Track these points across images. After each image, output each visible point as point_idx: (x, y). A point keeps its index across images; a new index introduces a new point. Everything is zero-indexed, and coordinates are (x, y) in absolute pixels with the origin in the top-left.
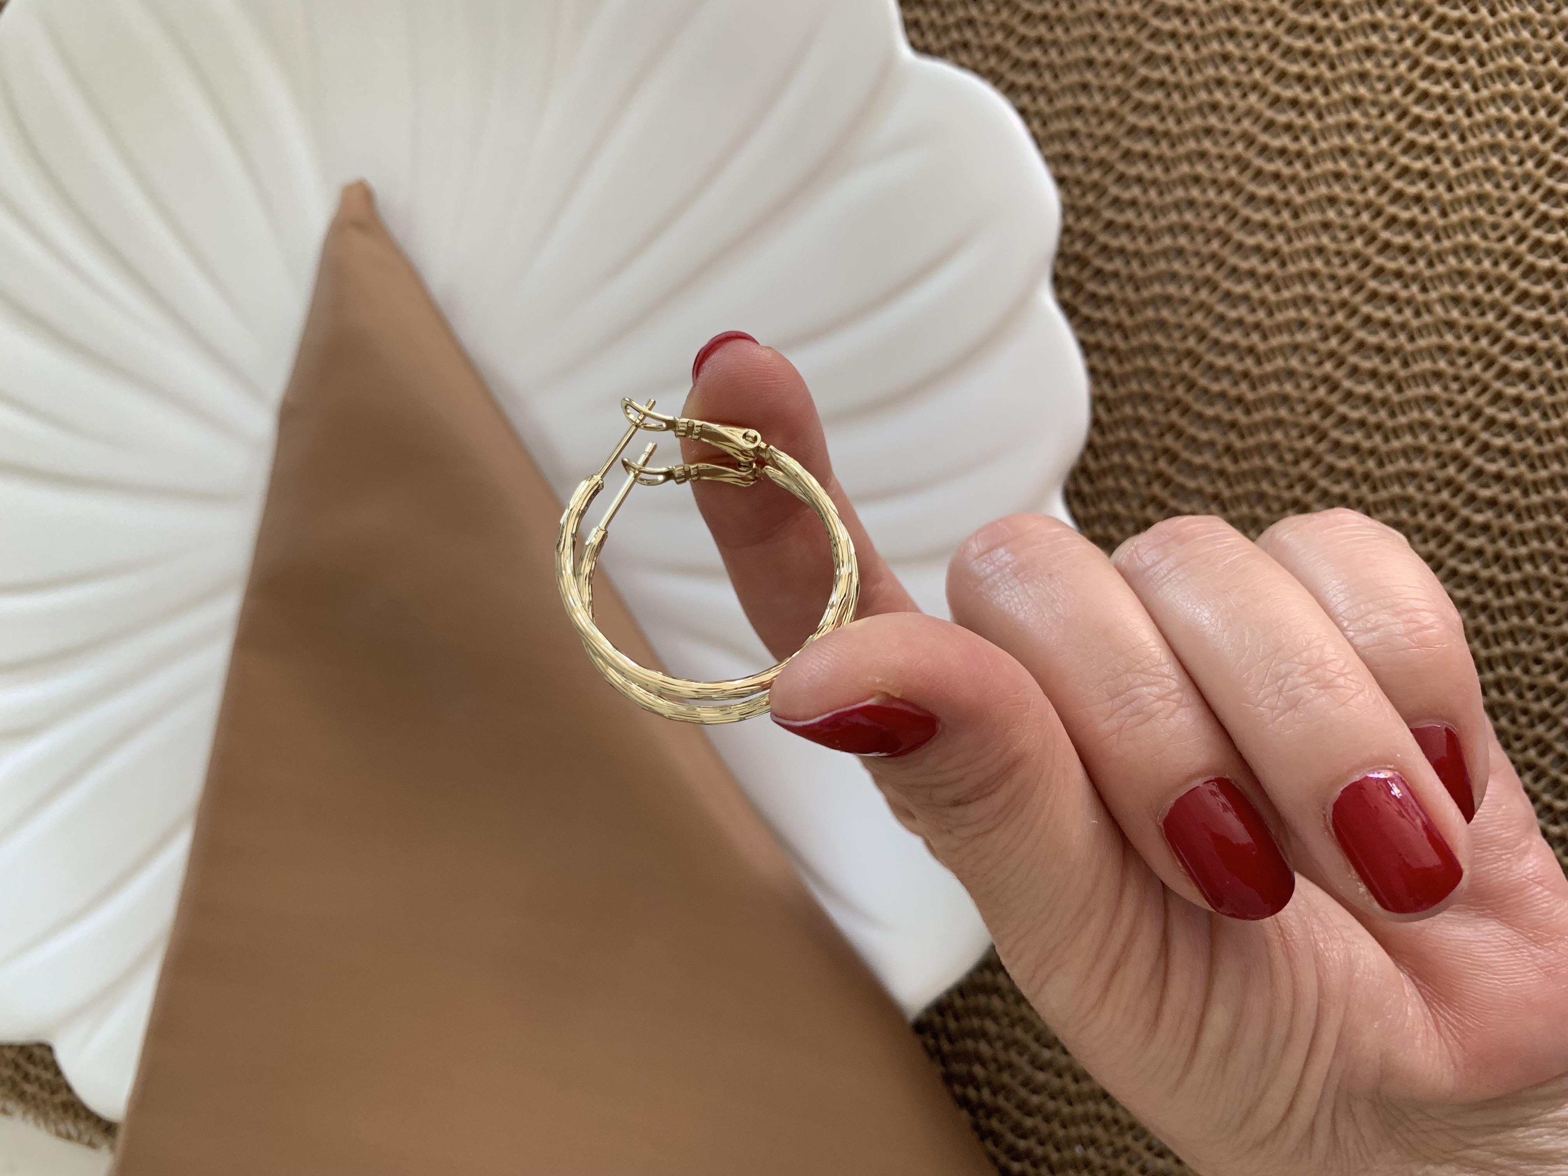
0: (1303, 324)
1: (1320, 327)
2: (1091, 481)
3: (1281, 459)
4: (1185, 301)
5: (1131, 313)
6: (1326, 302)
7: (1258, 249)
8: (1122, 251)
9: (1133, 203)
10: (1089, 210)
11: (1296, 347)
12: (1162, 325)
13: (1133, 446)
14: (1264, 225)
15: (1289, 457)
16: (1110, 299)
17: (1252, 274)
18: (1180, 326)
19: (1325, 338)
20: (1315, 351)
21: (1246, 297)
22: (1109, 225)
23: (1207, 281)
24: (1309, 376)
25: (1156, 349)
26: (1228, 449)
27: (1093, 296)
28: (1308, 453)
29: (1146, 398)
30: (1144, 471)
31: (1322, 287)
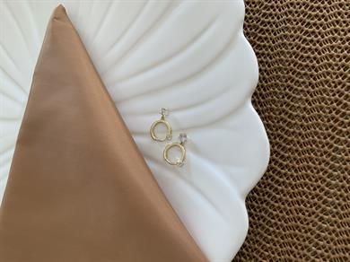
0: (335, 39)
1: (341, 39)
2: (263, 98)
3: (330, 86)
4: (292, 36)
5: (274, 42)
6: (343, 30)
7: (316, 16)
8: (269, 23)
9: (272, 7)
10: (258, 11)
11: (332, 47)
12: (284, 44)
13: (277, 85)
14: (318, 8)
15: (333, 85)
16: (266, 38)
17: (315, 24)
18: (290, 44)
19: (343, 43)
20: (340, 48)
21: (313, 32)
22: (264, 14)
23: (299, 28)
24: (338, 56)
25: (283, 53)
26: (310, 84)
27: (260, 38)
28: (340, 83)
29: (280, 69)
30: (281, 93)
31: (341, 26)
